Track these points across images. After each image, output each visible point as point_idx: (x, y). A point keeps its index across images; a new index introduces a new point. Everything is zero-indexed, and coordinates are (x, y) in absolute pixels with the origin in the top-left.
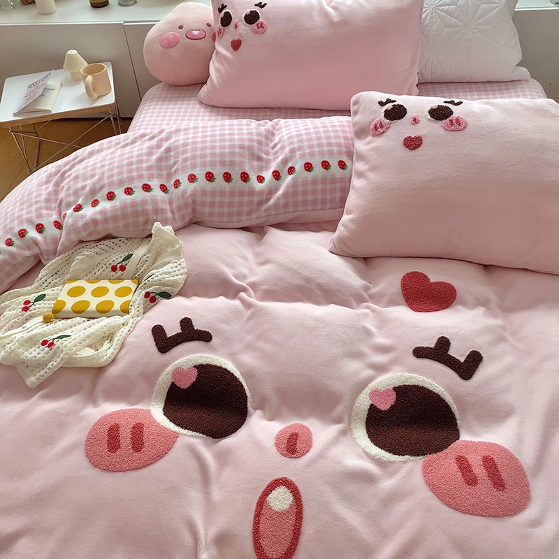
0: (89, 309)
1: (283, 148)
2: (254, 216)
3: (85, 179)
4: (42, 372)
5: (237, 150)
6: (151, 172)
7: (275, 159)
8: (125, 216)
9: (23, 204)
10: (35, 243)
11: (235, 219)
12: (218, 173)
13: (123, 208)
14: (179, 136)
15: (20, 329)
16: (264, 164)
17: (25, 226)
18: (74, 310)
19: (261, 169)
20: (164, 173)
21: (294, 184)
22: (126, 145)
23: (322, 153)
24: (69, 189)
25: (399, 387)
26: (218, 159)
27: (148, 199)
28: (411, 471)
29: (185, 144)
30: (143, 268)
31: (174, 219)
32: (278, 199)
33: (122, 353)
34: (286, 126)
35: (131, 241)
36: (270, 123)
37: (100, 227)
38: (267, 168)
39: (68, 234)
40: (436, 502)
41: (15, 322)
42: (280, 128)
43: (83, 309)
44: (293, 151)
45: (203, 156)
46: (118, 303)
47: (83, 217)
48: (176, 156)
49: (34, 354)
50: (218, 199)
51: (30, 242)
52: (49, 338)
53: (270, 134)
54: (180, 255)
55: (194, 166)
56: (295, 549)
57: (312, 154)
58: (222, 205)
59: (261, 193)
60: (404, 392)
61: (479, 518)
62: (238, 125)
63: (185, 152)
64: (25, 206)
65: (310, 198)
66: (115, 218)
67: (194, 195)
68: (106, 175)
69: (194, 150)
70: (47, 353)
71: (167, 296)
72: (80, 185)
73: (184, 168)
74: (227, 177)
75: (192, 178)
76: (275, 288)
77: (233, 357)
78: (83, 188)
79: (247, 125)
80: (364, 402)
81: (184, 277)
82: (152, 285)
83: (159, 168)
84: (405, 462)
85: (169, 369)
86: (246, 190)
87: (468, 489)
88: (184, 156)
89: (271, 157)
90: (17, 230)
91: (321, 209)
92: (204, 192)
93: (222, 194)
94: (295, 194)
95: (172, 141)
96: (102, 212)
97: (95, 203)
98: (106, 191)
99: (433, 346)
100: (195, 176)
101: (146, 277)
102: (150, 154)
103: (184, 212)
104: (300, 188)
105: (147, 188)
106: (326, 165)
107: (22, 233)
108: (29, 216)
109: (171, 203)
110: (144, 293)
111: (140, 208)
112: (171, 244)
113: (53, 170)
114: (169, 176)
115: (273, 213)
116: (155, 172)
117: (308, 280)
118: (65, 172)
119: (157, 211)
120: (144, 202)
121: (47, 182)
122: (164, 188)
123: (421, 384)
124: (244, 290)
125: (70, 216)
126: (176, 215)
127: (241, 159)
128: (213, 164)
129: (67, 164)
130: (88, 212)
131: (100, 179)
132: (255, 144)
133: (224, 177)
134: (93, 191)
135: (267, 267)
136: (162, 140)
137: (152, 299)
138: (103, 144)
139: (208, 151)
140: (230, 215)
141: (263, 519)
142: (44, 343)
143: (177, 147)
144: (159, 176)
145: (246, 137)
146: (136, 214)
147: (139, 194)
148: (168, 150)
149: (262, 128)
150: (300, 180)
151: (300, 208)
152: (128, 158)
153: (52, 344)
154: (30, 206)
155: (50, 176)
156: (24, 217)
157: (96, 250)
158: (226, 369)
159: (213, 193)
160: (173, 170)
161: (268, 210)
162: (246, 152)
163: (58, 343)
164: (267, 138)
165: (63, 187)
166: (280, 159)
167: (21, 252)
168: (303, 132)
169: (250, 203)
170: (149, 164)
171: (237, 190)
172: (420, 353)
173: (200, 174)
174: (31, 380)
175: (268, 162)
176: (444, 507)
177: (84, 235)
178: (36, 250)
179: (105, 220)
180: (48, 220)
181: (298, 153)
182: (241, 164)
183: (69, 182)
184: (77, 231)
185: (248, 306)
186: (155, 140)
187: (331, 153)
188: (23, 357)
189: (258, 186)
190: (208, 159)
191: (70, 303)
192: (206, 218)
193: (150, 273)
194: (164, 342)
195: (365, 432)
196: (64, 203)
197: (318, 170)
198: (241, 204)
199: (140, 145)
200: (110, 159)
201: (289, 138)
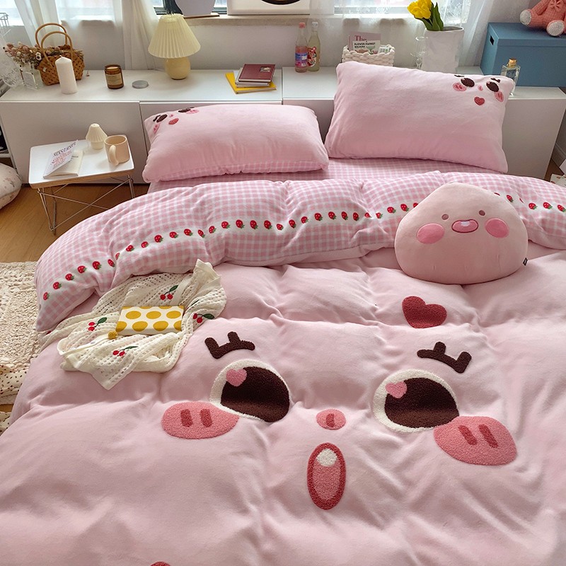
0: (147, 328)
1: (295, 203)
2: (275, 256)
3: (134, 226)
4: (116, 376)
5: (260, 203)
6: (190, 220)
7: (290, 212)
8: (171, 254)
9: (77, 246)
10: (94, 277)
11: (260, 258)
12: (246, 221)
13: (170, 248)
14: (210, 192)
15: (89, 344)
16: (281, 215)
17: (83, 264)
18: (135, 328)
19: (279, 219)
20: (201, 221)
21: (307, 230)
22: (165, 200)
23: (328, 206)
24: (119, 233)
25: (409, 380)
26: (245, 210)
27: (190, 241)
28: (425, 438)
29: (217, 199)
30: (188, 296)
31: (211, 258)
32: (295, 242)
33: (181, 360)
34: (296, 186)
35: (174, 276)
36: (283, 184)
37: (150, 264)
38: (284, 219)
39: (123, 269)
40: (447, 457)
41: (84, 340)
42: (291, 188)
43: (142, 328)
44: (304, 205)
45: (233, 208)
46: (171, 323)
47: (135, 255)
48: (210, 208)
49: (108, 361)
50: (246, 242)
51: (89, 276)
52: (120, 349)
53: (285, 192)
54: (219, 285)
55: (226, 215)
56: (342, 492)
57: (320, 207)
58: (249, 246)
59: (280, 237)
60: (413, 384)
61: (481, 466)
62: (259, 184)
63: (217, 205)
64: (80, 248)
65: (320, 241)
66: (163, 256)
67: (227, 238)
68: (153, 222)
69: (225, 203)
70: (120, 360)
71: (210, 317)
72: (130, 230)
73: (218, 217)
74: (254, 224)
75: (225, 225)
76: (300, 310)
77: (273, 362)
78: (133, 233)
79: (266, 184)
80: (382, 392)
81: (225, 301)
82: (198, 309)
83: (197, 218)
84: (420, 432)
85: (223, 371)
86: (269, 235)
87: (470, 446)
88: (216, 208)
89: (287, 210)
90: (76, 267)
91: (330, 251)
92: (235, 236)
93: (250, 238)
94: (308, 238)
95: (205, 196)
96: (152, 251)
97: (145, 245)
98: (154, 235)
99: (432, 349)
100: (227, 223)
101: (192, 303)
102: (187, 206)
103: (219, 252)
104: (313, 234)
105: (188, 232)
106: (332, 215)
107: (81, 270)
108: (85, 255)
109: (207, 245)
110: (193, 314)
111: (183, 249)
112: (211, 277)
113: (101, 219)
114: (205, 224)
115: (290, 253)
116: (193, 220)
117: (326, 303)
118: (113, 221)
119: (196, 251)
120: (187, 244)
121: (98, 229)
122: (201, 233)
123: (426, 377)
124: (274, 312)
125: (123, 255)
126: (212, 254)
127: (264, 210)
128: (241, 214)
129: (113, 214)
130: (139, 251)
131: (147, 226)
132: (274, 199)
133: (251, 224)
134: (143, 235)
135: (291, 295)
136: (196, 195)
137: (199, 319)
138: (144, 199)
139: (237, 204)
140: (256, 255)
141: (315, 473)
142: (115, 353)
143: (210, 201)
144: (197, 224)
145: (266, 193)
146: (180, 253)
147: (182, 237)
148: (203, 203)
149: (278, 187)
150: (312, 227)
151: (313, 250)
152: (170, 209)
153: (122, 354)
154: (85, 248)
155: (99, 224)
156: (82, 256)
157: (147, 282)
158: (269, 371)
159: (243, 237)
160: (208, 219)
161: (287, 251)
162: (268, 205)
163: (128, 352)
164: (282, 195)
165: (113, 233)
166: (294, 211)
167: (81, 284)
168: (311, 190)
169: (272, 246)
170: (188, 214)
171: (261, 235)
172: (423, 354)
173: (232, 222)
174: (107, 383)
175: (284, 214)
176: (454, 460)
177: (136, 271)
178: (94, 283)
179: (155, 258)
180: (103, 258)
181: (309, 206)
182: (264, 214)
183: (119, 228)
184: (130, 266)
185: (280, 324)
186: (191, 195)
187: (335, 206)
188: (98, 364)
189: (278, 232)
190: (237, 210)
191: (130, 324)
192: (236, 258)
193: (195, 300)
194: (216, 350)
195: (385, 414)
196: (115, 245)
197: (326, 220)
198: (264, 246)
199: (178, 199)
200: (154, 210)
201: (300, 195)
